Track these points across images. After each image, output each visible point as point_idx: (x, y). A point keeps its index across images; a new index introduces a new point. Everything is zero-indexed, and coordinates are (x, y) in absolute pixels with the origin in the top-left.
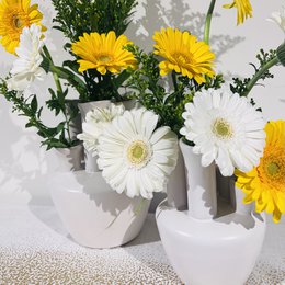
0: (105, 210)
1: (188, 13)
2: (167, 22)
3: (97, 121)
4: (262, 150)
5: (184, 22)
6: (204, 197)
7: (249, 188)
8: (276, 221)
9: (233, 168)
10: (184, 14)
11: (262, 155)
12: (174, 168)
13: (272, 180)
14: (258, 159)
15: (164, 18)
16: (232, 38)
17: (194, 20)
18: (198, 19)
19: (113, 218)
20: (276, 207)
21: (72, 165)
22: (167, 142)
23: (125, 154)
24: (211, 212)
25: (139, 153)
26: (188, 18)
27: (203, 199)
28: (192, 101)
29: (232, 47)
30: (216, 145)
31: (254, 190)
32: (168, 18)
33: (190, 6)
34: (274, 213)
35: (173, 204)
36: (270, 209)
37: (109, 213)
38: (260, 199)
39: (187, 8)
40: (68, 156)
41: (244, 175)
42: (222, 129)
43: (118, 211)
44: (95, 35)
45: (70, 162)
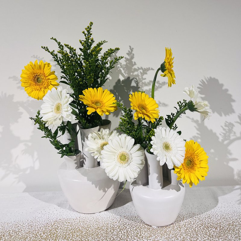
0: (100, 190)
1: (135, 67)
2: (123, 71)
3: (95, 139)
4: (184, 155)
5: (133, 72)
6: (158, 178)
7: (179, 173)
8: (191, 187)
9: (173, 165)
10: (133, 68)
11: (184, 158)
12: (144, 165)
13: (188, 168)
14: (183, 160)
15: (122, 69)
16: (161, 83)
17: (139, 72)
18: (141, 71)
19: (104, 193)
20: (191, 181)
21: (76, 165)
22: (140, 153)
23: (116, 159)
24: (161, 185)
25: (124, 158)
26: (136, 70)
27: (157, 179)
28: (154, 136)
29: (161, 87)
30: (165, 155)
31: (182, 174)
32: (124, 69)
33: (136, 63)
34: (190, 183)
35: (140, 182)
36: (188, 182)
37: (102, 191)
38: (184, 178)
39: (135, 64)
40: (75, 160)
41: (177, 168)
42: (167, 147)
43: (106, 189)
44: (90, 89)
45: (76, 163)
